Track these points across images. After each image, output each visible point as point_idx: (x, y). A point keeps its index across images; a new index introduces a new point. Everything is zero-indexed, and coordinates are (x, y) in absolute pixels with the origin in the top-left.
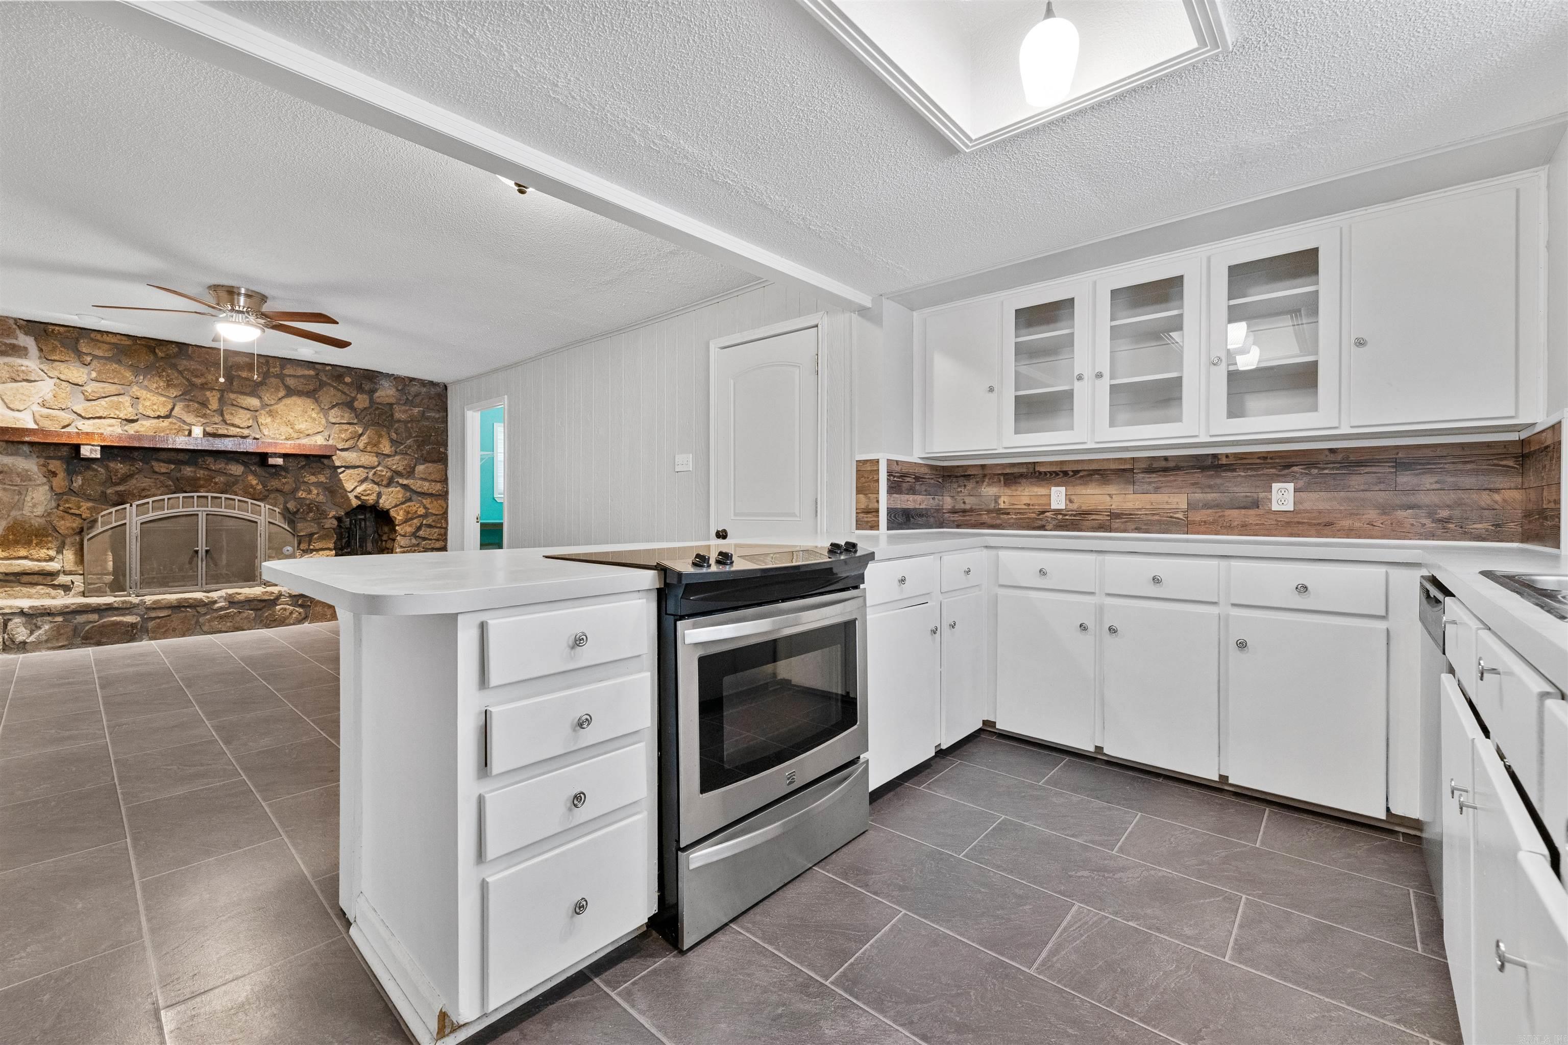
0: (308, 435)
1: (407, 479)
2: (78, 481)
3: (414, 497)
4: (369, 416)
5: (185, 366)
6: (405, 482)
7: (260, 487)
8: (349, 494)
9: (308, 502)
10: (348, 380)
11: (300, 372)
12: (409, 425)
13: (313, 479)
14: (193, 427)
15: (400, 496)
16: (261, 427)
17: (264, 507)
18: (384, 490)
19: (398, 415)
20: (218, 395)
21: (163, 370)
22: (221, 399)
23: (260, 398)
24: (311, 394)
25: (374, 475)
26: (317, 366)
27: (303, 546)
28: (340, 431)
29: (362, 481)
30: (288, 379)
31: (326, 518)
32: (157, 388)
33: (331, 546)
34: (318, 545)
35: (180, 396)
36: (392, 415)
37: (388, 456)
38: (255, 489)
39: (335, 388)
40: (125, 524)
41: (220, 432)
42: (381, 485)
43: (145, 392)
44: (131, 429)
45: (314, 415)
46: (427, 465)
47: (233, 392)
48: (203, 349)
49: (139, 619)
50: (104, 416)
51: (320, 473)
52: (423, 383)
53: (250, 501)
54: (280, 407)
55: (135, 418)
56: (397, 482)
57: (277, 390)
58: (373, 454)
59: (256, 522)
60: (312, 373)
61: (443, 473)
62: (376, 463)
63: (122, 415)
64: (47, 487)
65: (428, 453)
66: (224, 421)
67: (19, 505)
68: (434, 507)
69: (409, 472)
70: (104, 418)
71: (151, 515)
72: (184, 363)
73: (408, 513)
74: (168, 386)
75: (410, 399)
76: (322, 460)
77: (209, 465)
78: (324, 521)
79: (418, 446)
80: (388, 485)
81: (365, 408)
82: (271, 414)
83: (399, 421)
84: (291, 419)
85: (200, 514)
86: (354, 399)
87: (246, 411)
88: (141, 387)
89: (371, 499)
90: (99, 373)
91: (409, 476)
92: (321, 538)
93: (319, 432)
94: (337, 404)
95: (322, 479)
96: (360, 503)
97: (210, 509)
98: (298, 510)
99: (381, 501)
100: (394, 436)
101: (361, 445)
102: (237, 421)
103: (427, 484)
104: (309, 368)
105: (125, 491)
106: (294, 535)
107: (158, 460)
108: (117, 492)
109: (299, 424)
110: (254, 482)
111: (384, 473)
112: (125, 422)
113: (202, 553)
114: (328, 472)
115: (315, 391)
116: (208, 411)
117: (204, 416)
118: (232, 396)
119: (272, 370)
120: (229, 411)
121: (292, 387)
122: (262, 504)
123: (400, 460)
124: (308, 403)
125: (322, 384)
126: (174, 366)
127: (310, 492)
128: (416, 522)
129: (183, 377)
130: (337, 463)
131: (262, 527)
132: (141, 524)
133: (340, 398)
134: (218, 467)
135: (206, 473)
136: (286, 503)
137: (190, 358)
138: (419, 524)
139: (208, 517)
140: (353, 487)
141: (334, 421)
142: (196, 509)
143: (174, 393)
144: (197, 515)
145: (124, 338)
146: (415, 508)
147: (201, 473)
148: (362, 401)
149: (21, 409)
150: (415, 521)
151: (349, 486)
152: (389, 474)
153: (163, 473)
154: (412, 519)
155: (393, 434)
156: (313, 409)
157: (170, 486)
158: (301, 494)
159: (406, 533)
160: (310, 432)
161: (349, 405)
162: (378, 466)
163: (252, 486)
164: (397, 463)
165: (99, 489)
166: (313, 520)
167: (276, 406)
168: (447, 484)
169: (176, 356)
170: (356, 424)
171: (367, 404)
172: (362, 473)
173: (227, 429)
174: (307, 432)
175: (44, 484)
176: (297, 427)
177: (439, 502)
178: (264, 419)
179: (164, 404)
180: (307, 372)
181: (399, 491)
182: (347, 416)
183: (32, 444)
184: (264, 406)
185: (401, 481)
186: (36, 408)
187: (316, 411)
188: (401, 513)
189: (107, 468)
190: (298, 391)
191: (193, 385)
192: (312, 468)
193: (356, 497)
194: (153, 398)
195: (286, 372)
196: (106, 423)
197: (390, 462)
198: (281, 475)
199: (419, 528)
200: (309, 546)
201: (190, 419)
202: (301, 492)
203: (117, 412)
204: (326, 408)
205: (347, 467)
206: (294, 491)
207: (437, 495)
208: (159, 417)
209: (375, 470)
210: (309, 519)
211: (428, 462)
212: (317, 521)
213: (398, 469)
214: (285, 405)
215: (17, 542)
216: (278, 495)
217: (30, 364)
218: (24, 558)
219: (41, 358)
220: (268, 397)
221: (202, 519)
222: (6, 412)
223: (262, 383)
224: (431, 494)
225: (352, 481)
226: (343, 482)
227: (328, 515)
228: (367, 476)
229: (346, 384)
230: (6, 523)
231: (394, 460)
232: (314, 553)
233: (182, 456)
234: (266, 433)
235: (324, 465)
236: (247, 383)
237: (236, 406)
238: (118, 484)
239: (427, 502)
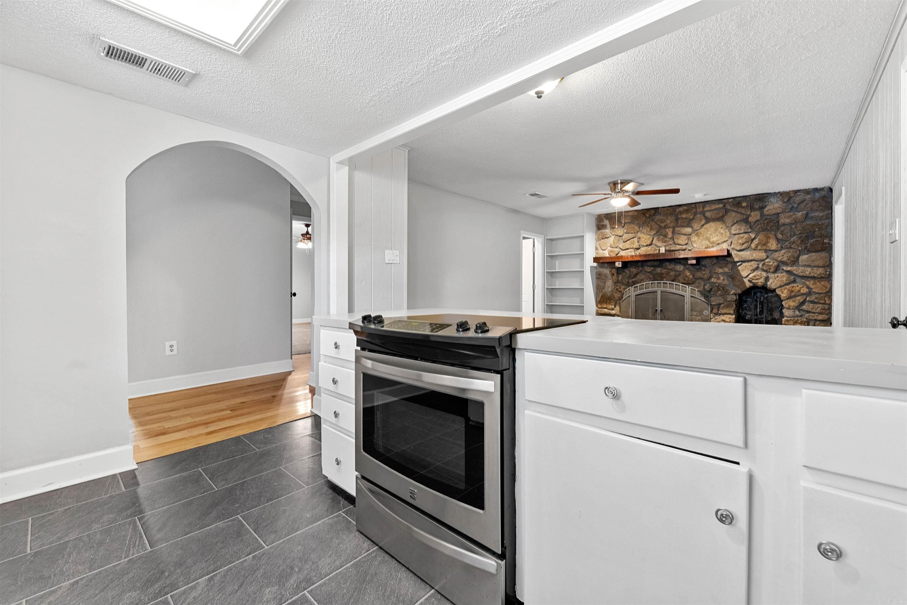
0: (718, 244)
1: (791, 266)
2: (620, 277)
3: (798, 280)
4: (760, 226)
5: (658, 218)
6: (789, 268)
7: (691, 276)
8: (744, 279)
9: (717, 285)
10: (744, 204)
11: (714, 207)
12: (793, 226)
13: (721, 270)
14: (661, 248)
15: (784, 279)
16: (693, 243)
17: (688, 288)
18: (771, 275)
19: (782, 221)
20: (671, 230)
21: (649, 223)
22: (673, 232)
23: (692, 227)
24: (720, 219)
25: (762, 265)
26: (723, 201)
27: (715, 311)
28: (739, 239)
29: (754, 270)
30: (707, 213)
31: (729, 294)
32: (646, 232)
33: (732, 312)
34: (723, 311)
35: (656, 233)
36: (778, 222)
37: (776, 251)
38: (688, 278)
39: (735, 211)
40: (630, 296)
41: (672, 249)
42: (769, 272)
43: (642, 235)
44: (638, 252)
45: (722, 231)
46: (810, 254)
47: (678, 227)
48: (665, 208)
50: (629, 248)
51: (725, 266)
52: (807, 191)
53: (681, 284)
54: (702, 230)
55: (639, 247)
56: (783, 269)
57: (701, 221)
58: (762, 251)
59: (684, 296)
60: (721, 206)
61: (828, 260)
62: (765, 257)
63: (634, 247)
64: (612, 280)
65: (812, 245)
66: (674, 243)
67: (604, 288)
68: (817, 287)
69: (793, 261)
71: (639, 292)
72: (657, 217)
73: (792, 291)
74: (651, 230)
75: (795, 206)
76: (726, 258)
77: (667, 267)
78: (727, 296)
79: (802, 241)
80: (775, 271)
81: (757, 221)
82: (697, 235)
83: (784, 225)
84: (708, 235)
85: (658, 291)
86: (748, 216)
87: (684, 236)
88: (641, 233)
89: (760, 282)
90: (627, 229)
91: (794, 264)
92: (727, 306)
93: (724, 242)
94: (737, 222)
95: (726, 270)
96: (752, 285)
97: (662, 289)
98: (711, 289)
99: (769, 283)
100: (780, 236)
101: (753, 246)
102: (680, 242)
103: (809, 269)
104: (719, 204)
105: (633, 281)
106: (708, 304)
107: (647, 266)
109: (713, 238)
110: (688, 274)
111: (771, 263)
112: (635, 250)
113: (659, 311)
114: (730, 266)
115: (723, 216)
116: (667, 239)
117: (665, 242)
118: (678, 229)
119: (698, 210)
120: (676, 237)
121: (709, 217)
122: (687, 287)
123: (785, 253)
124: (719, 225)
125: (727, 211)
126: (653, 220)
127: (719, 278)
128: (800, 299)
129: (657, 224)
130: (736, 259)
131: (687, 299)
132: (635, 296)
133: (739, 217)
134: (671, 267)
135: (666, 271)
136: (705, 285)
137: (660, 214)
138: (802, 300)
139: (662, 293)
140: (747, 274)
141: (734, 232)
142: (656, 289)
143: (653, 232)
144: (657, 292)
146: (798, 288)
147: (664, 271)
148: (755, 216)
149: (605, 249)
150: (798, 298)
151: (744, 274)
152: (776, 264)
153: (649, 272)
154: (795, 296)
156: (722, 228)
157: (652, 278)
159: (790, 306)
160: (719, 242)
161: (746, 221)
162: (766, 259)
163: (687, 276)
164: (783, 255)
165: (627, 280)
166: (720, 295)
167: (700, 231)
168: (831, 268)
169: (654, 215)
170: (750, 232)
171: (758, 217)
172: (754, 264)
173: (675, 247)
174: (718, 242)
175: (611, 279)
176: (711, 240)
177: (822, 283)
178: (694, 238)
179: (649, 238)
180: (717, 206)
181: (783, 276)
182: (743, 228)
183: (608, 263)
184: (694, 231)
185: (785, 268)
186: (609, 248)
187: (723, 228)
188: (785, 291)
189: (630, 271)
190: (713, 219)
191: (661, 227)
192: (721, 265)
193: (749, 281)
194: (644, 237)
195: (706, 209)
196: (628, 252)
197: (776, 255)
198: (702, 269)
199: (803, 303)
200: (718, 311)
201: (659, 244)
202: (713, 279)
203: (633, 246)
204: (730, 226)
205: (743, 262)
206: (710, 278)
207: (819, 278)
208: (647, 246)
209: (764, 262)
210: (718, 295)
211: (813, 252)
212: (723, 296)
213: (784, 260)
214: (705, 228)
215: (603, 302)
216: (701, 281)
217: (608, 231)
218: (606, 308)
219: (610, 228)
220: (696, 226)
221: (659, 294)
222: (600, 251)
223: (693, 219)
224: (814, 277)
225: (747, 270)
226: (740, 271)
227: (730, 292)
228: (758, 266)
229: (743, 207)
230: (601, 294)
231: (780, 253)
232: (721, 316)
233: (656, 263)
234: (695, 246)
235: (728, 261)
236: (685, 220)
237: (680, 234)
238: (633, 278)
239: (810, 283)
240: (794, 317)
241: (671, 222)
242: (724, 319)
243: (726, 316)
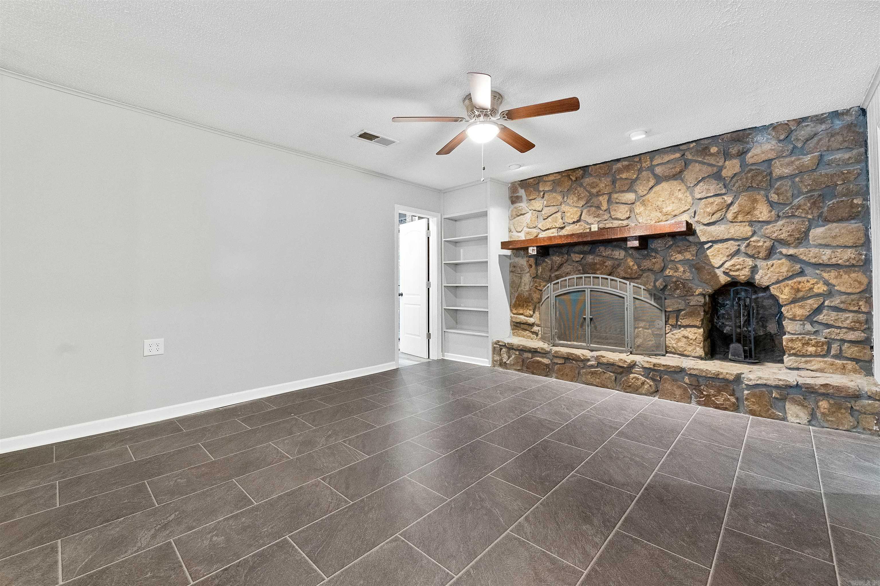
0: (675, 216)
1: (796, 247)
2: (540, 269)
3: (808, 270)
4: (740, 182)
5: (587, 182)
6: (791, 251)
7: (636, 267)
8: (717, 271)
9: (674, 280)
10: (714, 150)
11: (667, 158)
12: (797, 179)
13: (679, 257)
14: (592, 225)
15: (784, 269)
16: (637, 216)
17: (630, 286)
18: (760, 263)
20: (606, 197)
21: (576, 189)
22: (609, 201)
23: (636, 192)
24: (677, 176)
25: (746, 247)
26: (681, 147)
27: (672, 321)
28: (706, 206)
29: (732, 256)
30: (656, 168)
31: (693, 295)
32: (573, 203)
33: (698, 323)
34: (685, 322)
35: (585, 204)
36: (771, 173)
37: (768, 223)
38: (632, 269)
39: (700, 162)
40: (549, 296)
41: (608, 225)
42: (758, 258)
43: (567, 207)
44: (564, 232)
45: (680, 195)
46: (829, 226)
47: (616, 193)
48: (598, 166)
49: (550, 362)
50: (550, 227)
51: (686, 250)
52: (819, 119)
53: (618, 280)
54: (651, 195)
55: (563, 226)
56: (781, 253)
57: (648, 181)
58: (744, 224)
59: (624, 298)
60: (678, 155)
61: (861, 234)
62: (750, 234)
63: (558, 226)
64: (529, 275)
65: (831, 209)
66: (611, 217)
67: (519, 286)
68: (844, 283)
69: (798, 239)
70: (550, 229)
71: (560, 291)
72: (587, 180)
73: (798, 290)
74: (579, 199)
75: (799, 145)
76: (687, 237)
77: (601, 252)
78: (690, 298)
79: (814, 203)
80: (768, 256)
81: (735, 175)
82: (643, 204)
83: (781, 178)
84: (659, 203)
85: (586, 290)
86: (721, 169)
87: (625, 206)
88: (566, 205)
89: (743, 275)
90: (548, 201)
91: (800, 243)
92: (691, 314)
93: (685, 211)
94: (703, 179)
95: (688, 256)
96: (729, 279)
97: (592, 286)
98: (666, 286)
99: (757, 277)
100: (774, 197)
101: (730, 216)
102: (619, 215)
103: (828, 252)
104: (675, 152)
105: (559, 275)
106: (662, 311)
107: (575, 253)
108: (555, 275)
109: (667, 207)
110: (631, 264)
111: (760, 244)
112: (559, 230)
113: (588, 321)
114: (694, 249)
115: (681, 172)
116: (601, 212)
117: (598, 216)
118: (615, 196)
119: (644, 165)
120: (613, 208)
121: (660, 174)
122: (628, 283)
123: (783, 225)
124: (675, 185)
125: (687, 163)
126: (581, 185)
127: (676, 270)
128: (813, 303)
129: (587, 191)
130: (703, 239)
131: (629, 303)
132: (556, 297)
133: (707, 170)
134: (607, 253)
135: (600, 259)
136: (656, 281)
137: (591, 175)
138: (816, 306)
139: (592, 293)
140: (721, 263)
141: (699, 196)
142: (584, 286)
143: (581, 203)
144: (584, 291)
145: (557, 175)
146: (809, 284)
147: (597, 260)
148: (731, 167)
149: (520, 231)
150: (810, 301)
151: (716, 262)
152: (768, 244)
153: (577, 261)
154: (803, 299)
155: (773, 195)
156: (680, 190)
157: (578, 269)
158: (668, 272)
159: (795, 316)
160: (676, 212)
161: (717, 176)
162: (752, 236)
163: (629, 267)
164: (781, 229)
165: (548, 274)
166: (680, 297)
167: (647, 197)
168: (869, 249)
169: (583, 177)
170: (724, 194)
171: (737, 169)
172: (732, 246)
173: (612, 223)
174: (674, 213)
175: (528, 272)
176: (664, 210)
177: (853, 275)
178: (639, 209)
179: (576, 213)
180: (672, 157)
181: (782, 264)
182: (713, 187)
183: (521, 249)
184: (639, 197)
185: (784, 251)
186: (526, 229)
187: (682, 191)
188: (787, 290)
189: (551, 260)
190: (666, 177)
191: (591, 195)
192: (679, 246)
193: (724, 273)
194: (570, 210)
195: (655, 163)
196: (551, 232)
197: (769, 229)
198: (652, 256)
199: (818, 310)
200: (677, 322)
201: (590, 220)
202: (668, 270)
203: (555, 224)
204: (692, 185)
205: (714, 242)
206: (663, 270)
207: (846, 266)
208: (574, 223)
209: (748, 242)
210: (676, 296)
211: (833, 221)
212: (683, 298)
213: (782, 236)
214: (655, 193)
215: (519, 305)
216: (650, 273)
217: (523, 205)
218: (522, 314)
219: (527, 200)
220: (641, 190)
221: (588, 293)
222: (515, 234)
223: (637, 178)
224: (838, 265)
225: (721, 256)
226: (710, 257)
227: (695, 292)
228: (739, 249)
229: (712, 155)
230: (516, 295)
231: (775, 226)
232: (682, 329)
233: (587, 248)
234: (640, 221)
235: (690, 242)
236: (626, 182)
237: (618, 203)
238: (557, 270)
239: (830, 276)
240: (804, 334)
241: (606, 186)
242: (686, 335)
243: (689, 329)
